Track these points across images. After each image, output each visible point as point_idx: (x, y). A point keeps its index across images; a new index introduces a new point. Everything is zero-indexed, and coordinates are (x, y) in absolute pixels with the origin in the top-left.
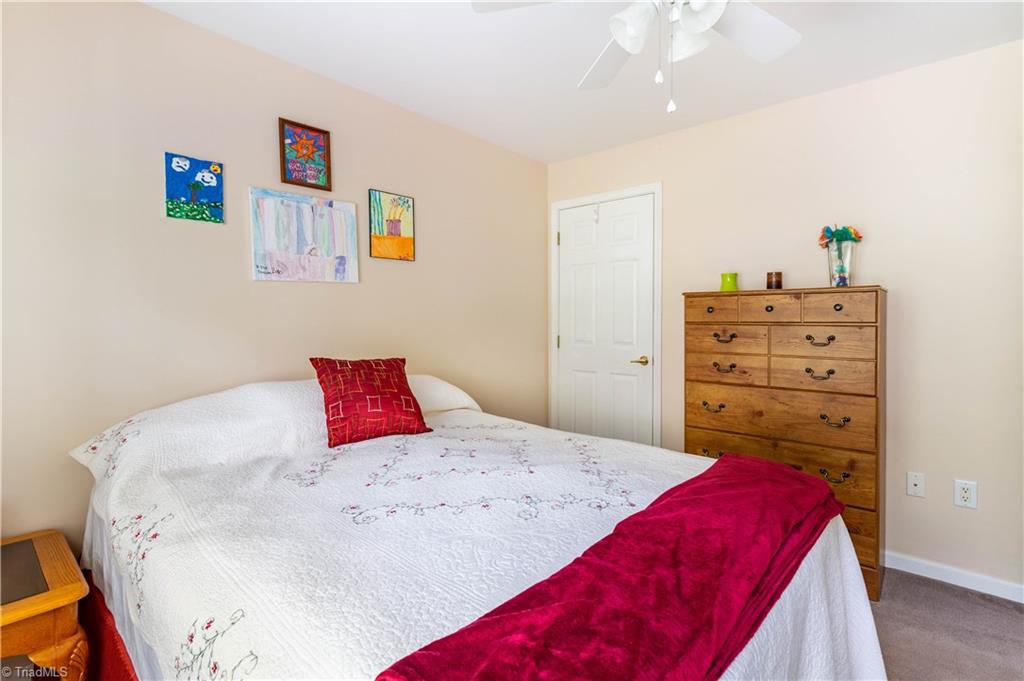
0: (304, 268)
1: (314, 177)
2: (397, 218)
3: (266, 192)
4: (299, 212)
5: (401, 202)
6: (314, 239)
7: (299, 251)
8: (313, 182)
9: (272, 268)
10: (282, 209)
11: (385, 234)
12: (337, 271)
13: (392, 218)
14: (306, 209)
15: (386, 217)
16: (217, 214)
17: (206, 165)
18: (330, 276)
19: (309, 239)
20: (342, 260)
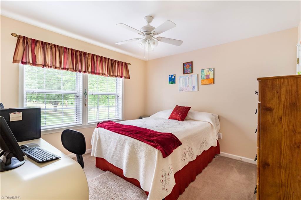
0: (187, 89)
1: (189, 71)
2: (209, 74)
3: (181, 77)
4: (186, 78)
5: (210, 70)
6: (189, 84)
7: (186, 86)
8: (189, 72)
9: (182, 90)
10: (183, 79)
11: (205, 79)
12: (193, 89)
13: (207, 75)
14: (187, 78)
15: (205, 75)
16: (174, 83)
17: (173, 75)
18: (191, 90)
19: (188, 83)
20: (194, 86)
